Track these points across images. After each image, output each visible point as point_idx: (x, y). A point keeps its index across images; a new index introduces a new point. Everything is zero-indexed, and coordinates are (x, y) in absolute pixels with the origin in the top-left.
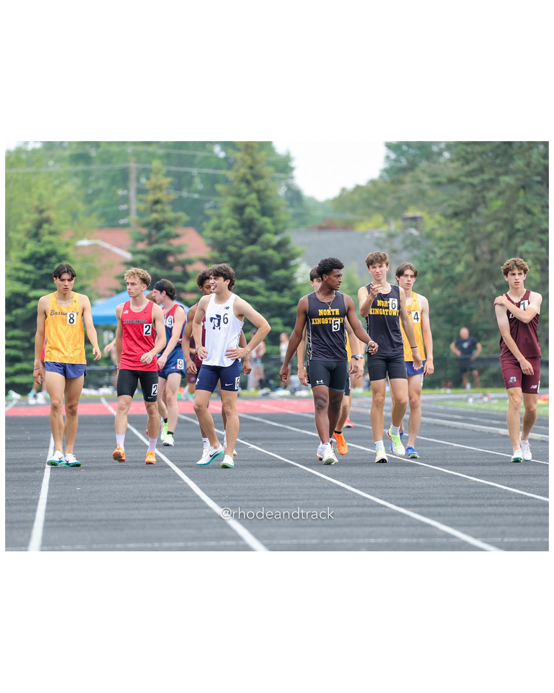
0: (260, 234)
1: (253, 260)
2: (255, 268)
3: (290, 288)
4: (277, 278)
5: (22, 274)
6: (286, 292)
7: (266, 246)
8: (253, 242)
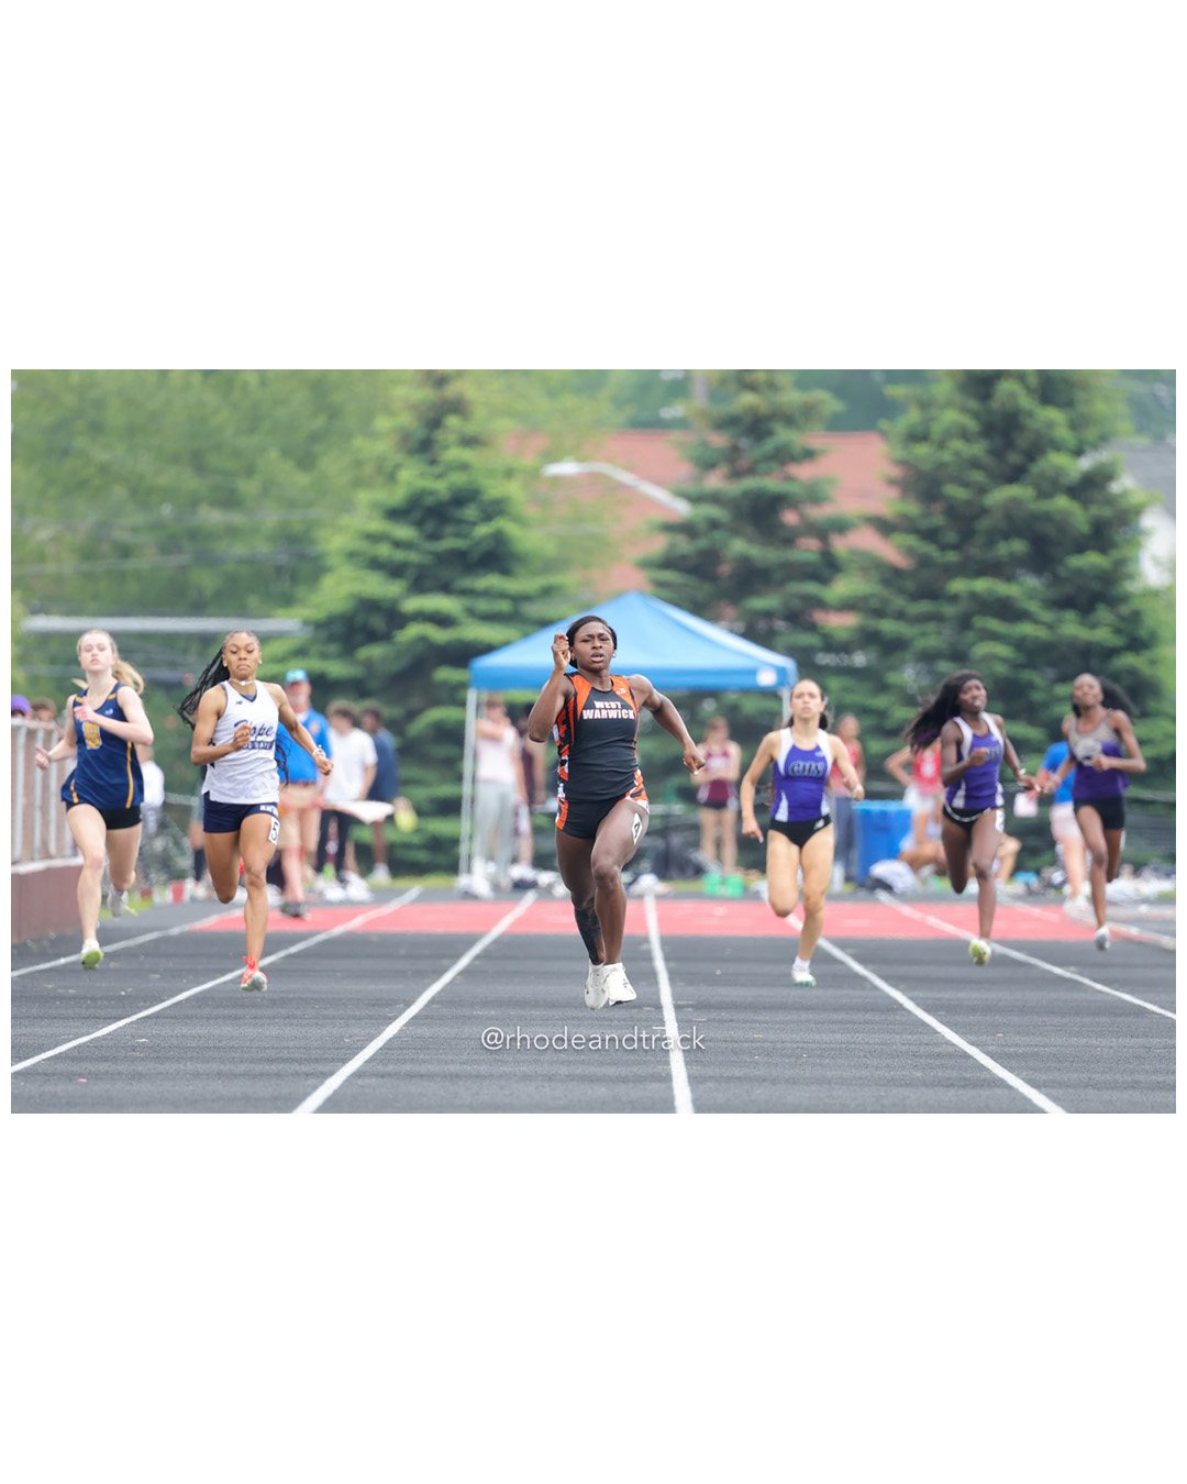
0: (1034, 453)
1: (1016, 524)
2: (1018, 546)
3: (1114, 601)
4: (1079, 572)
5: (384, 551)
6: (1103, 614)
7: (1052, 486)
8: (1015, 475)
